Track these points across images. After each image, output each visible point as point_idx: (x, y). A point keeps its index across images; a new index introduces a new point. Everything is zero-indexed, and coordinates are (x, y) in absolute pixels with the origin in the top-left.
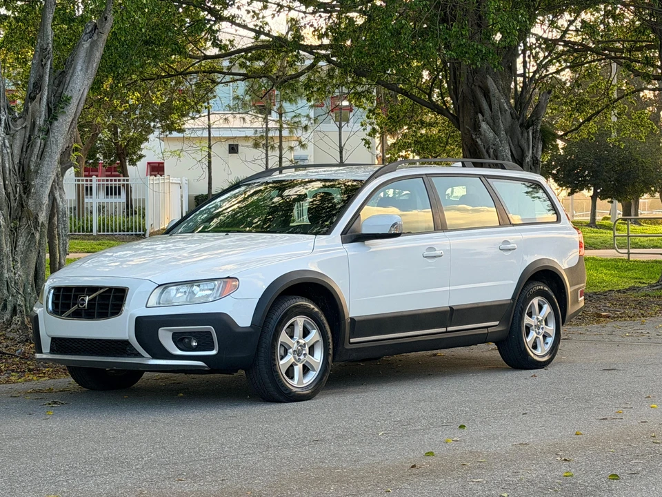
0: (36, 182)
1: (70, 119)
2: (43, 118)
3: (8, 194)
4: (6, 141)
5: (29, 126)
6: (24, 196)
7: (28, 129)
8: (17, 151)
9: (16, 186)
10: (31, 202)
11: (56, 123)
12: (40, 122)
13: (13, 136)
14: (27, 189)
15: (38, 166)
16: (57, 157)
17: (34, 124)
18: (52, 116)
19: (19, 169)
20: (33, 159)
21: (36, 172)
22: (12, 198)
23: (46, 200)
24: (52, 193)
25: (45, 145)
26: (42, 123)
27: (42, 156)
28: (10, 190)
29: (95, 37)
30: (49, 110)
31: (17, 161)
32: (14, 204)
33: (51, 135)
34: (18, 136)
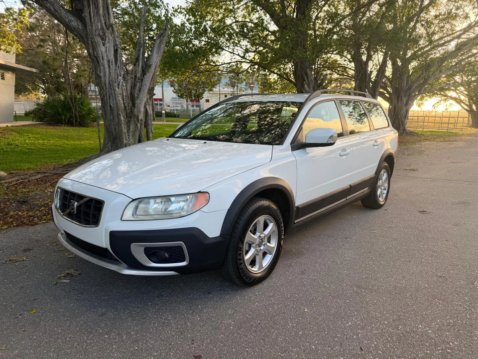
0: (137, 102)
1: (152, 75)
2: (140, 74)
3: (125, 107)
4: (124, 84)
5: (134, 77)
6: (133, 108)
7: (133, 78)
8: (129, 88)
9: (129, 103)
10: (136, 110)
11: (145, 76)
12: (139, 75)
13: (127, 81)
14: (134, 105)
15: (138, 95)
16: (147, 91)
17: (136, 76)
18: (144, 73)
19: (131, 96)
20: (136, 92)
21: (138, 97)
22: (127, 108)
23: (142, 109)
24: (145, 107)
25: (141, 85)
26: (139, 76)
27: (140, 90)
28: (126, 105)
29: (162, 38)
30: (143, 71)
31: (129, 92)
32: (128, 111)
33: (144, 81)
34: (129, 81)
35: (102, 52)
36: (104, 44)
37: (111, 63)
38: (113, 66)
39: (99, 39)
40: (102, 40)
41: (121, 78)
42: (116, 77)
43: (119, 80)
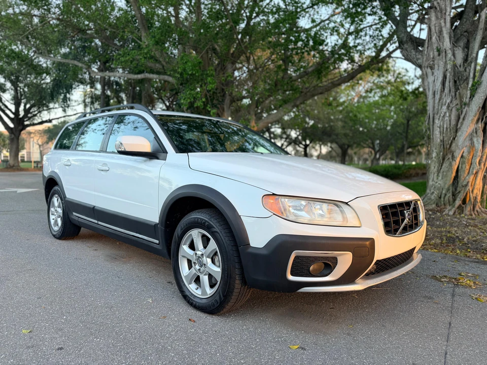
4: (447, 114)
5: (459, 103)
11: (473, 99)
13: (451, 110)
33: (470, 106)
34: (454, 110)
35: (429, 83)
36: (433, 74)
37: (436, 93)
38: (437, 97)
39: (429, 70)
40: (432, 69)
41: (445, 108)
42: (440, 107)
43: (442, 110)
